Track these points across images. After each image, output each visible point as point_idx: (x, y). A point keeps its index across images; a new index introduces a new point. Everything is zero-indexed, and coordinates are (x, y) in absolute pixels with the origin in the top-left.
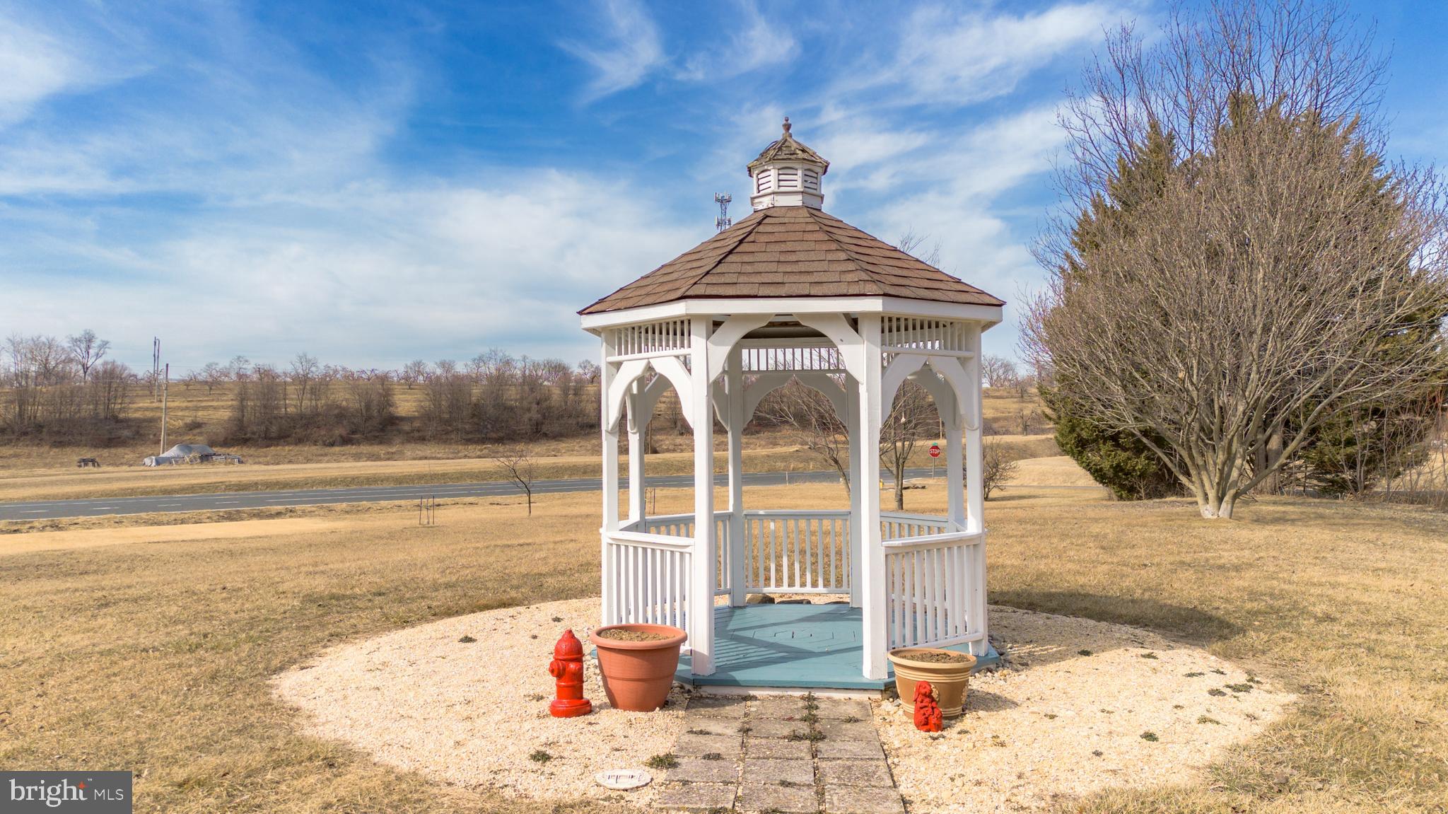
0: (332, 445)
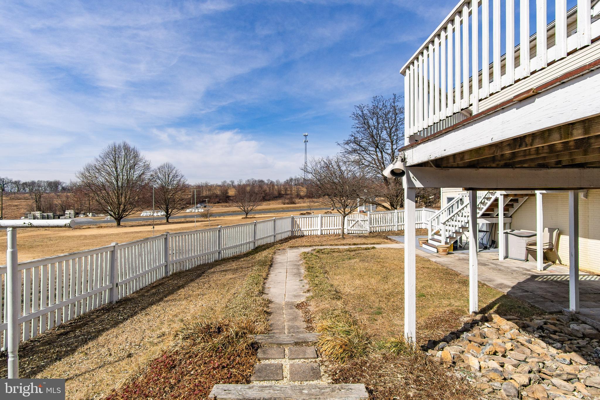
0: (215, 203)
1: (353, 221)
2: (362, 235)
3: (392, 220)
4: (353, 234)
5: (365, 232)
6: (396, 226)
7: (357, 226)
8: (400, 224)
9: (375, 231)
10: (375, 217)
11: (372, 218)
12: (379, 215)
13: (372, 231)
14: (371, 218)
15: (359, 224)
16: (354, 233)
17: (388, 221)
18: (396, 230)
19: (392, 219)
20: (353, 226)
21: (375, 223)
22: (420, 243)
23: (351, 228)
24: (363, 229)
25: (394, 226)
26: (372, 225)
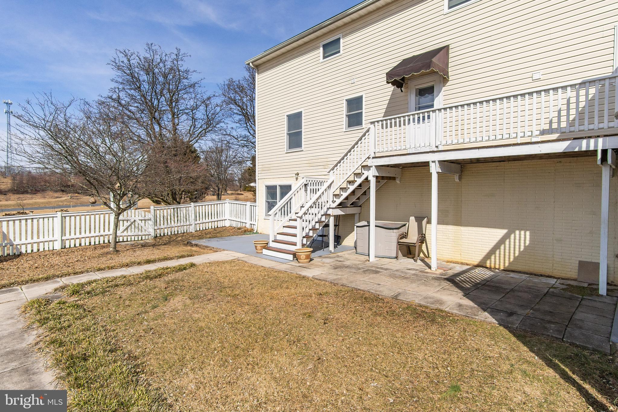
1: (125, 222)
2: (142, 242)
3: (187, 218)
4: (127, 243)
5: (147, 237)
6: (193, 225)
7: (133, 230)
8: (198, 222)
9: (162, 235)
10: (162, 215)
11: (158, 216)
12: (169, 211)
13: (158, 235)
14: (155, 217)
15: (137, 225)
16: (127, 241)
17: (182, 218)
18: (193, 231)
19: (187, 216)
20: (127, 229)
21: (162, 222)
22: (258, 247)
23: (123, 232)
24: (144, 233)
25: (190, 225)
26: (158, 225)
